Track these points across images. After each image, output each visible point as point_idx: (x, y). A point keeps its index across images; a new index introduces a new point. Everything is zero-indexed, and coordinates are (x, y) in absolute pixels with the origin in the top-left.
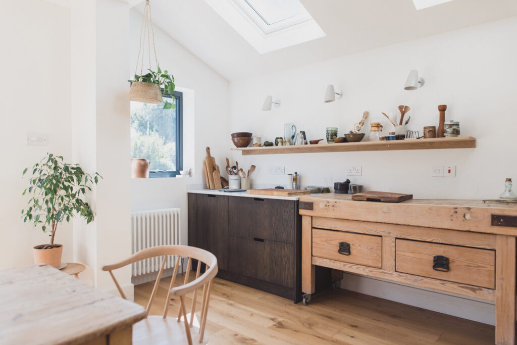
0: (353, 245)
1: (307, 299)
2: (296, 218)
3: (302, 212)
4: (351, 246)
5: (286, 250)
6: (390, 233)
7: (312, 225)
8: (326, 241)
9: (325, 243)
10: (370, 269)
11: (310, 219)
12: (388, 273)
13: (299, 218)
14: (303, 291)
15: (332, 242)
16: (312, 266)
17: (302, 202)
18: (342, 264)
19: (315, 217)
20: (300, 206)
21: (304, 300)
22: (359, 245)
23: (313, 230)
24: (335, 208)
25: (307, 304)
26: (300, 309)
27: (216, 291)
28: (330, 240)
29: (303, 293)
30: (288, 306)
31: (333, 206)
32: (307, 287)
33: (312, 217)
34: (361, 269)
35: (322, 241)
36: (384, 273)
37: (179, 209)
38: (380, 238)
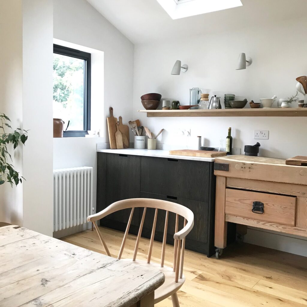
0: (267, 204)
1: (219, 253)
2: (211, 178)
3: (217, 173)
4: (265, 205)
5: (200, 207)
6: (304, 194)
7: (226, 185)
8: (239, 200)
9: (239, 202)
10: (283, 226)
11: (225, 179)
12: (301, 230)
13: (214, 178)
14: (216, 245)
15: (245, 201)
16: (225, 222)
17: (217, 164)
18: (255, 222)
19: (229, 177)
20: (215, 167)
21: (217, 254)
22: (273, 205)
23: (226, 189)
24: (251, 170)
25: (220, 258)
26: (214, 262)
28: (244, 200)
29: (216, 248)
30: (202, 259)
31: (249, 168)
32: (220, 242)
33: (226, 177)
34: (274, 226)
35: (235, 200)
36: (298, 229)
37: (92, 168)
38: (294, 198)
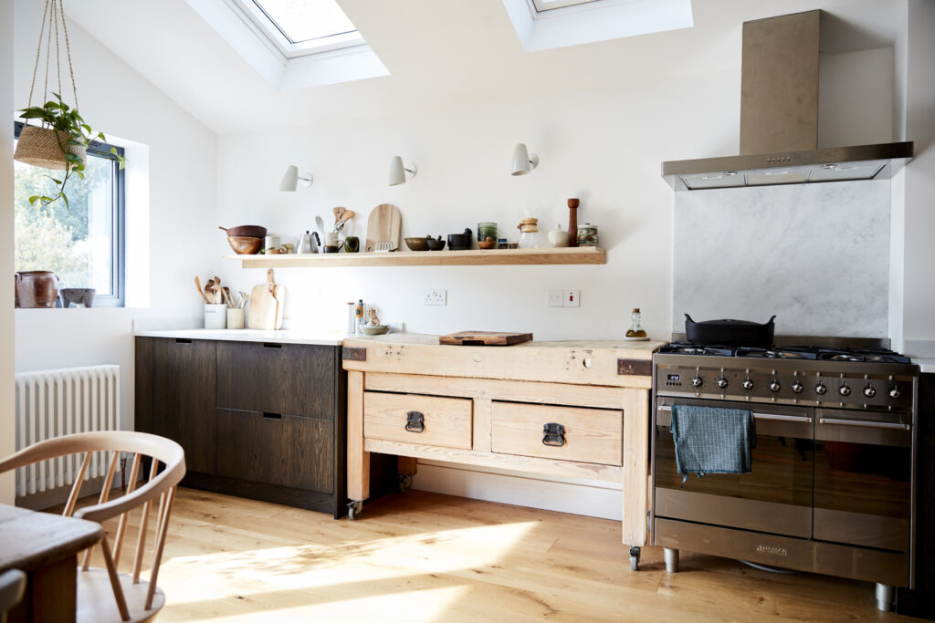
0: (428, 415)
1: (355, 509)
2: (337, 374)
3: (347, 365)
4: (425, 417)
5: (321, 429)
6: (484, 393)
7: (364, 387)
8: (386, 411)
9: (385, 415)
10: (455, 451)
11: (362, 374)
12: (480, 456)
13: (344, 375)
14: (350, 496)
15: (395, 413)
16: (364, 453)
17: (347, 349)
18: (413, 446)
19: (370, 372)
20: (344, 355)
21: (351, 511)
22: (438, 415)
23: (365, 394)
24: (401, 357)
25: (356, 517)
26: (343, 526)
27: (192, 511)
28: (394, 410)
29: (350, 501)
30: (322, 524)
31: (398, 353)
32: (357, 489)
33: (364, 373)
34: (441, 452)
35: (379, 412)
36: (476, 455)
37: (118, 366)
38: (469, 402)
